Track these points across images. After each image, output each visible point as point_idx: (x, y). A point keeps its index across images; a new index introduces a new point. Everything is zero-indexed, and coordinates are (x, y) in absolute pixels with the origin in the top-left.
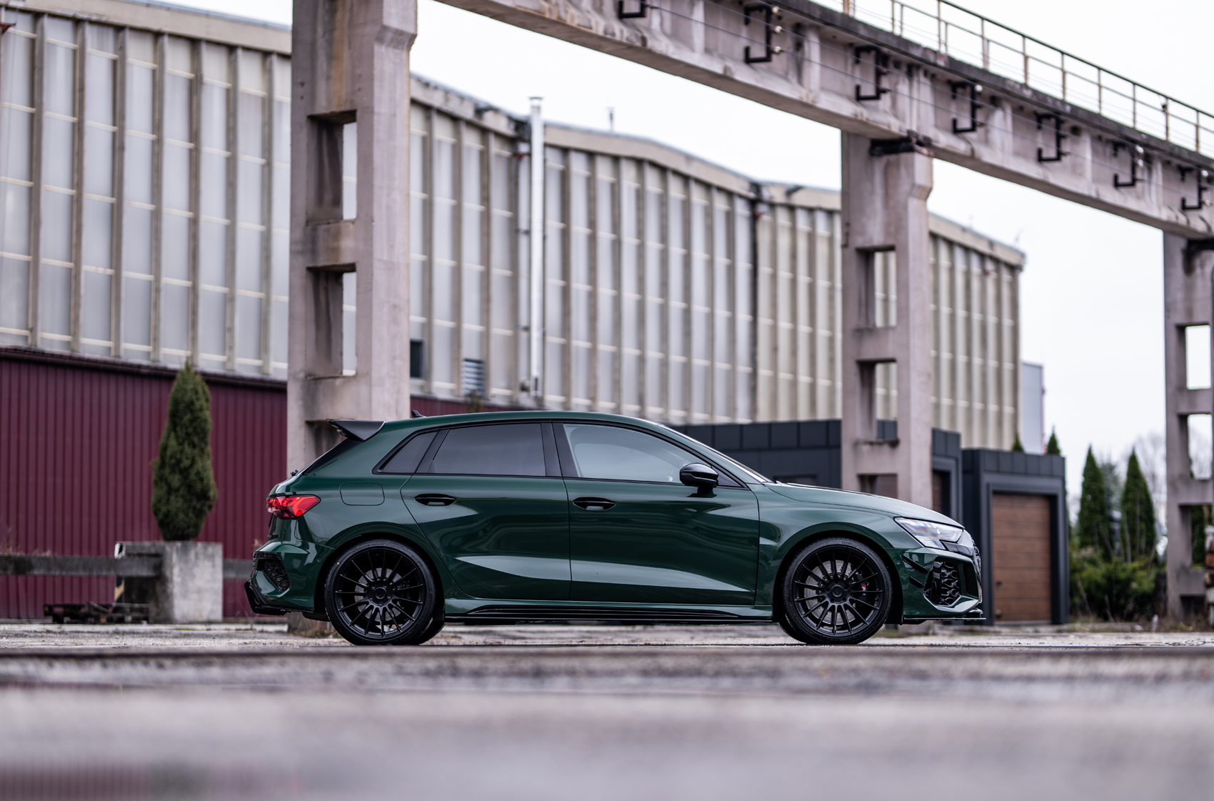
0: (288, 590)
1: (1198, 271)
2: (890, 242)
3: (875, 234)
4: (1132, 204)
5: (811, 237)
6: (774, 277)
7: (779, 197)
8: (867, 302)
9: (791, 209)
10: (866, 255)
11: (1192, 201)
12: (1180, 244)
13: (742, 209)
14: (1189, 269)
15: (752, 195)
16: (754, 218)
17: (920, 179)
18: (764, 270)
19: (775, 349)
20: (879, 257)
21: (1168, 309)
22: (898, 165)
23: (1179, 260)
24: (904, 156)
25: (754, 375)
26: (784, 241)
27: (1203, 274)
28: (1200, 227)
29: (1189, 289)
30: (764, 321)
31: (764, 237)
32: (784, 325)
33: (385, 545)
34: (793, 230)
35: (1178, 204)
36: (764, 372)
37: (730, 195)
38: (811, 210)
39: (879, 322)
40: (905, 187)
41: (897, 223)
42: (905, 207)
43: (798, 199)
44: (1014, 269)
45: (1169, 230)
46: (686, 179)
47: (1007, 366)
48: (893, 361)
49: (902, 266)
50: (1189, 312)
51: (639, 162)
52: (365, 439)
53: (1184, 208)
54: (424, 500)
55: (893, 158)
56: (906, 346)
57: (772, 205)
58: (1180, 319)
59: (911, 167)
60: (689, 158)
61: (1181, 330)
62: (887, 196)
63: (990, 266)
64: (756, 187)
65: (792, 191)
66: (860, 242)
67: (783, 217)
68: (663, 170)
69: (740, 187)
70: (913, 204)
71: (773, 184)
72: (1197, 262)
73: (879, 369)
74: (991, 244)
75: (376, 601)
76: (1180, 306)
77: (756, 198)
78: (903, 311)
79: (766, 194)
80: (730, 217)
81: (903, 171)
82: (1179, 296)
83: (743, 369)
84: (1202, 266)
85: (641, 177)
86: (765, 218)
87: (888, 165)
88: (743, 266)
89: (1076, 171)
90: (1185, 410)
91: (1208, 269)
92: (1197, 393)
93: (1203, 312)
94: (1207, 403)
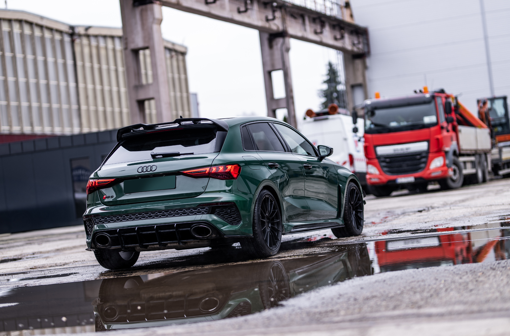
1: (275, 47)
2: (146, 45)
3: (139, 42)
4: (246, 20)
5: (98, 48)
6: (83, 66)
7: (82, 31)
8: (138, 74)
9: (88, 36)
10: (136, 52)
11: (270, 17)
12: (266, 36)
13: (67, 39)
14: (271, 46)
15: (70, 31)
16: (73, 42)
17: (157, 15)
18: (79, 63)
19: (87, 97)
20: (141, 52)
21: (264, 64)
22: (146, 10)
23: (266, 43)
24: (149, 6)
25: (79, 109)
26: (86, 50)
27: (277, 48)
28: (274, 28)
29: (272, 55)
30: (81, 85)
31: (78, 49)
32: (90, 86)
34: (90, 45)
35: (264, 19)
36: (83, 107)
37: (61, 32)
38: (96, 36)
39: (144, 82)
40: (150, 20)
41: (148, 36)
42: (151, 29)
43: (91, 32)
44: (183, 54)
45: (261, 30)
46: (41, 27)
47: (185, 95)
48: (152, 98)
49: (153, 55)
50: (273, 65)
51: (20, 21)
53: (267, 20)
55: (144, 7)
56: (158, 92)
57: (80, 36)
58: (269, 68)
59: (152, 10)
60: (42, 18)
61: (269, 73)
62: (143, 25)
63: (174, 54)
64: (72, 28)
65: (87, 28)
66: (132, 46)
67: (85, 41)
68: (31, 24)
69: (65, 29)
70: (155, 27)
71: (78, 26)
72: (274, 43)
73: (146, 103)
74: (173, 44)
76: (269, 63)
77: (72, 33)
78: (155, 76)
79: (77, 30)
80: (62, 42)
81: (149, 13)
82: (268, 59)
83: (74, 107)
84: (276, 45)
85: (22, 28)
86: (77, 41)
87: (142, 11)
88: (70, 62)
89: (222, 7)
90: (274, 107)
91: (279, 45)
92: (278, 100)
93: (279, 65)
94: (284, 104)
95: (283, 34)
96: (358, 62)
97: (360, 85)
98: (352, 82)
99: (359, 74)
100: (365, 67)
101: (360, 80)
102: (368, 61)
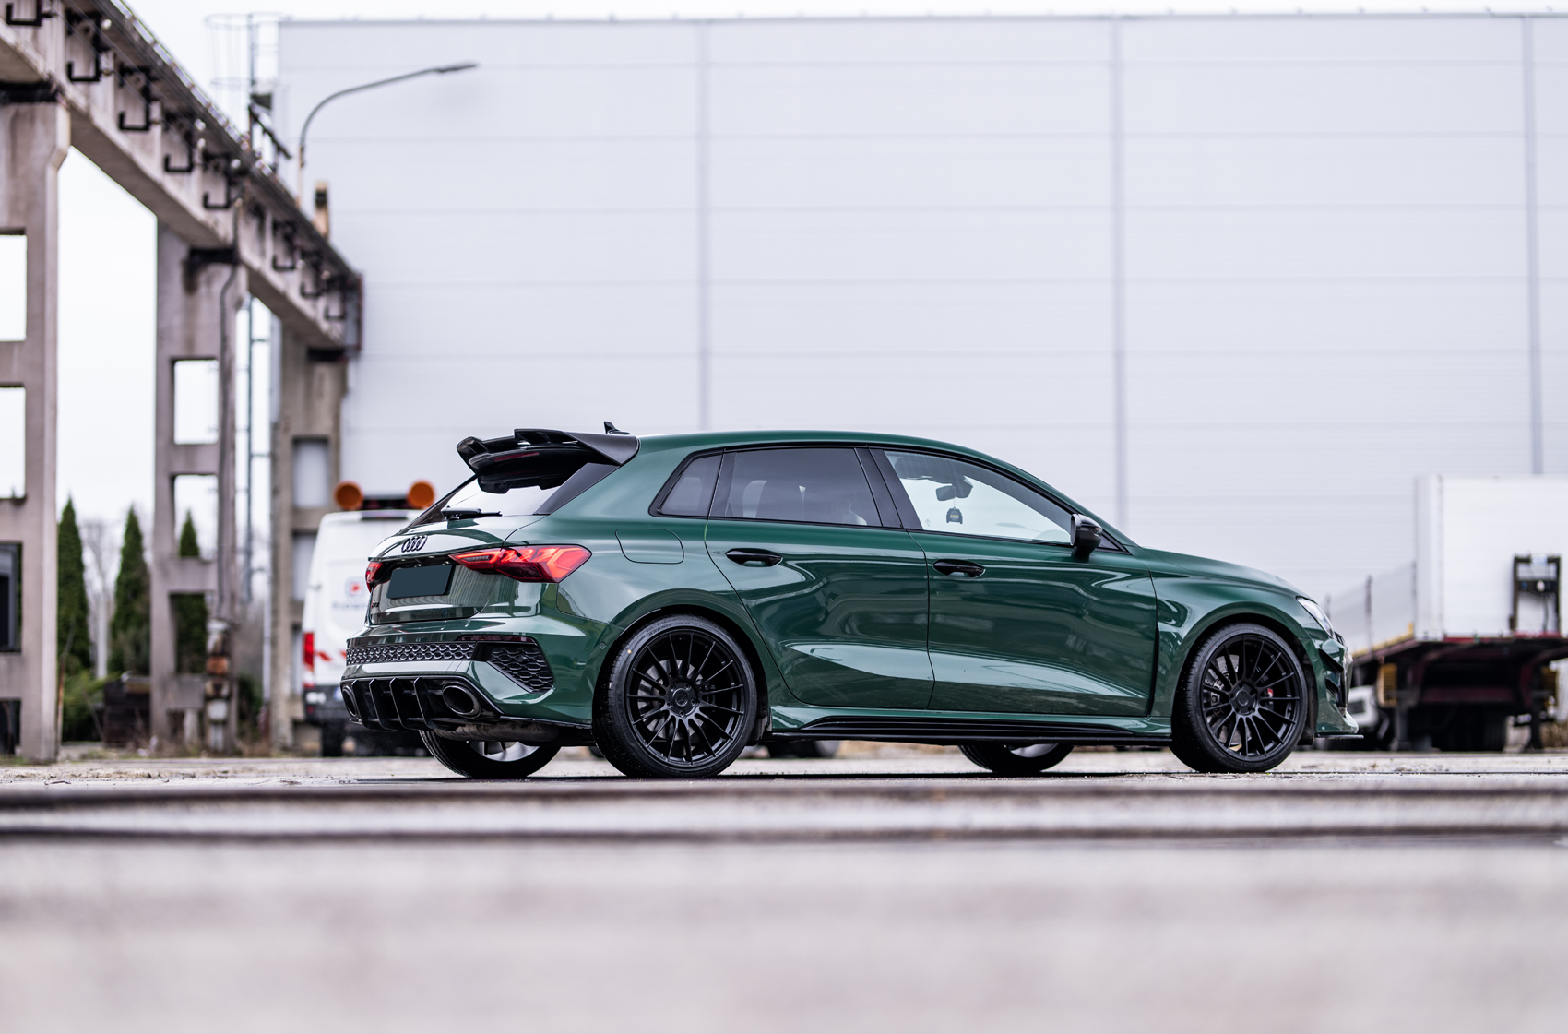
0: (551, 691)
1: (203, 290)
2: (19, 223)
11: (218, 199)
12: (179, 252)
14: (190, 286)
17: (61, 141)
21: (161, 336)
22: (32, 120)
23: (177, 274)
24: (41, 108)
27: (209, 294)
28: (221, 232)
29: (190, 313)
33: (691, 625)
40: (43, 150)
41: (28, 198)
42: (42, 178)
48: (19, 386)
49: (36, 257)
50: (190, 342)
52: (621, 463)
53: (208, 204)
54: (740, 559)
55: (24, 108)
58: (176, 350)
59: (51, 123)
61: (172, 365)
62: (15, 160)
70: (51, 173)
72: (202, 278)
75: (676, 709)
76: (177, 334)
81: (39, 128)
82: (176, 320)
84: (209, 283)
87: (16, 118)
90: (178, 468)
91: (217, 287)
92: (191, 448)
93: (209, 343)
94: (210, 462)
95: (228, 255)
96: (325, 372)
97: (322, 441)
98: (298, 428)
99: (324, 406)
100: (343, 389)
101: (323, 427)
102: (353, 372)
